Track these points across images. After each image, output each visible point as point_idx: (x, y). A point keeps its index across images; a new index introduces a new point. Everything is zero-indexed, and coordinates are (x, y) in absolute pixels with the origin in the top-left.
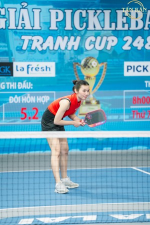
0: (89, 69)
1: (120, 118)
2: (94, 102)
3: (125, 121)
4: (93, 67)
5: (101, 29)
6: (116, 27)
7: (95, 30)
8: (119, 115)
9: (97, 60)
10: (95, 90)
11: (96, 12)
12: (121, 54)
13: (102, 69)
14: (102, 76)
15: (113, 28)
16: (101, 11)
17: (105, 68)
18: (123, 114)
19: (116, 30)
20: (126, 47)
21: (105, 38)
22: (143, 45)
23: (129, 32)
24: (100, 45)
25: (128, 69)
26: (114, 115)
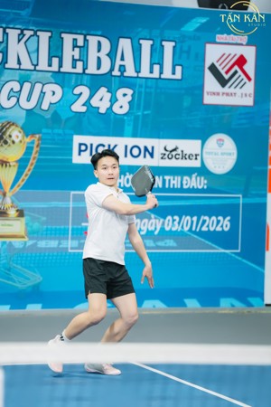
0: (6, 146)
1: (61, 246)
2: (12, 213)
3: (70, 251)
4: (13, 142)
5: (32, 68)
6: (60, 66)
7: (19, 69)
8: (59, 239)
9: (22, 128)
10: (16, 189)
11: (22, 34)
12: (68, 119)
13: (32, 148)
14: (31, 161)
15: (55, 67)
16: (32, 33)
17: (38, 146)
18: (68, 239)
19: (59, 72)
20: (78, 107)
21: (38, 87)
22: (108, 105)
23: (85, 77)
24: (28, 100)
25: (80, 151)
26: (51, 239)
